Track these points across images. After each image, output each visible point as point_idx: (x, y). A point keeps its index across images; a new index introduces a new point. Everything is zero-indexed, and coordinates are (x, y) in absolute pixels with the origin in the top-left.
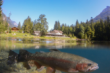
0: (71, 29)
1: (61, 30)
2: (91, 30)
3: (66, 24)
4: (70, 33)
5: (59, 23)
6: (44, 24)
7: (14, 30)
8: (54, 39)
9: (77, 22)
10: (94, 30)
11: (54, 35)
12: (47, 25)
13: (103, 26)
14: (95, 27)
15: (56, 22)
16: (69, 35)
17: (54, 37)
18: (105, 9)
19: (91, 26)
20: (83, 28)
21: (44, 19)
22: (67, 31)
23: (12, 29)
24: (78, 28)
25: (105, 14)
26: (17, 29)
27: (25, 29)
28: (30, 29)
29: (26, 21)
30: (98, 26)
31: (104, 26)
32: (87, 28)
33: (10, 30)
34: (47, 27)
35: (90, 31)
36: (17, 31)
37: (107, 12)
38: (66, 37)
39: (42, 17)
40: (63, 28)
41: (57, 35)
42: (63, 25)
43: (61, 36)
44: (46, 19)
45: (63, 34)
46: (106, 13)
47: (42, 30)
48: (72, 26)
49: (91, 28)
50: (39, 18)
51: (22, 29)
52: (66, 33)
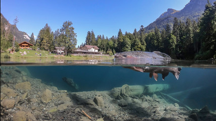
0: (111, 43)
1: (96, 45)
2: (140, 44)
3: (103, 36)
4: (109, 49)
5: (93, 35)
6: (71, 36)
7: (24, 46)
8: (85, 58)
9: (120, 33)
10: (145, 45)
11: (85, 53)
12: (75, 37)
13: (159, 38)
14: (146, 40)
15: (89, 33)
16: (108, 52)
17: (85, 55)
18: (165, 14)
19: (140, 39)
20: (129, 42)
21: (70, 28)
22: (104, 47)
23: (21, 45)
24: (122, 41)
25: (163, 20)
26: (29, 45)
27: (41, 45)
28: (49, 45)
29: (42, 32)
30: (151, 39)
31: (161, 39)
32: (135, 41)
33: (17, 47)
34: (75, 40)
35: (139, 46)
36: (28, 48)
37: (168, 17)
38: (104, 55)
39: (67, 26)
40: (100, 41)
41: (90, 53)
42: (99, 37)
43: (96, 53)
44: (73, 29)
45: (99, 50)
46: (165, 19)
47: (67, 45)
48: (112, 39)
49: (141, 41)
50: (62, 27)
51: (37, 45)
52: (104, 49)
